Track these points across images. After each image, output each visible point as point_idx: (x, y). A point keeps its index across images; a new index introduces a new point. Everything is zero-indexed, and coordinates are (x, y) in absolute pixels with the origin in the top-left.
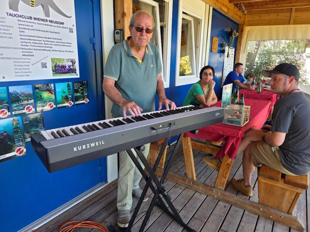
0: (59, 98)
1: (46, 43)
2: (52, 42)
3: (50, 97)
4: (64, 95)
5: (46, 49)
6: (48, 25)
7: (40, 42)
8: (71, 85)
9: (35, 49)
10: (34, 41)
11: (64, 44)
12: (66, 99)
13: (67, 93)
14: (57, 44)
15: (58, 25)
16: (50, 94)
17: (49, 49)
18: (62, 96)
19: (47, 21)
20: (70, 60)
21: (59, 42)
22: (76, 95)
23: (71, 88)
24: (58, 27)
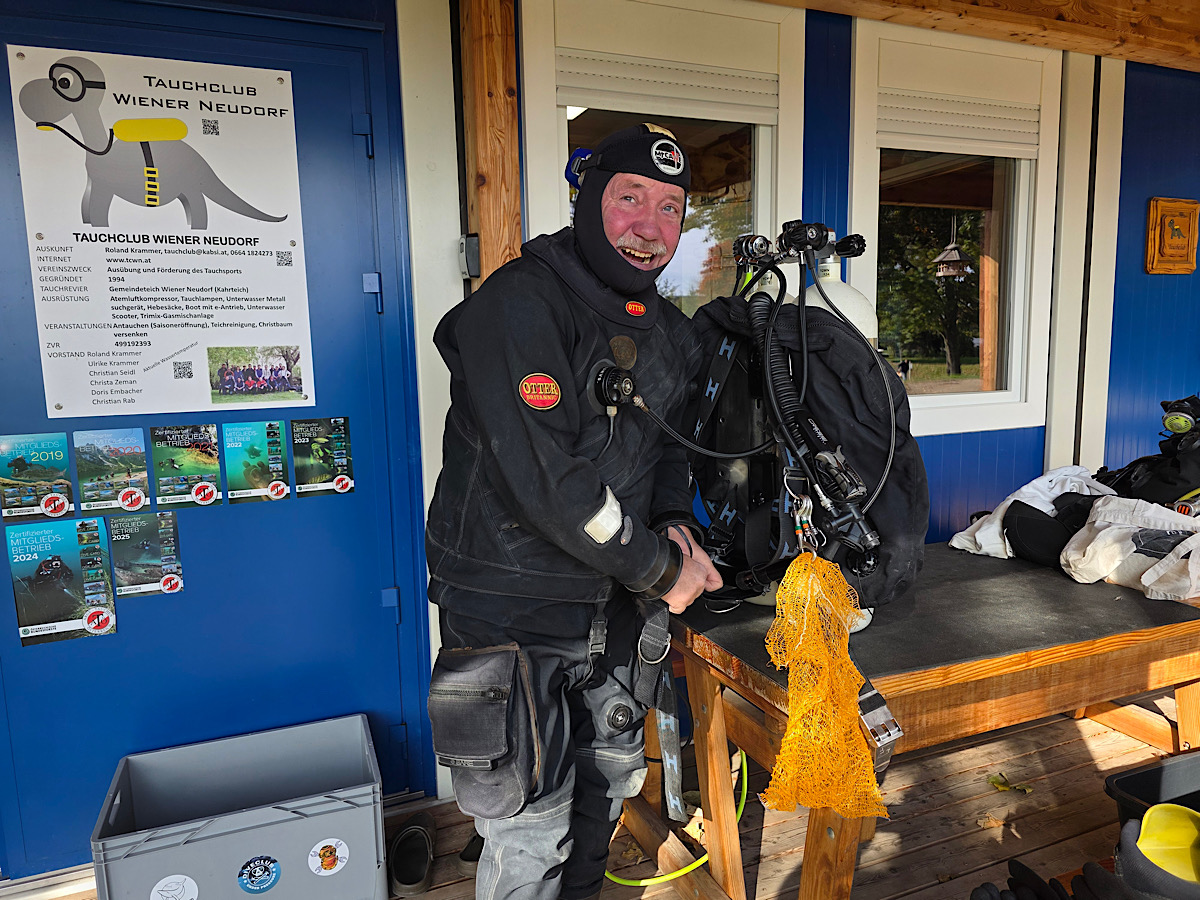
0: (236, 468)
1: (190, 304)
2: (213, 300)
3: (202, 466)
4: (254, 462)
5: (191, 321)
6: (199, 252)
7: (172, 304)
8: (282, 432)
9: (154, 325)
10: (153, 304)
11: (254, 304)
12: (263, 474)
13: (264, 457)
14: (232, 303)
15: (236, 247)
16: (203, 458)
17: (202, 321)
18: (247, 465)
19: (196, 240)
20: (276, 352)
21: (239, 299)
22: (298, 461)
23: (282, 438)
24: (234, 253)
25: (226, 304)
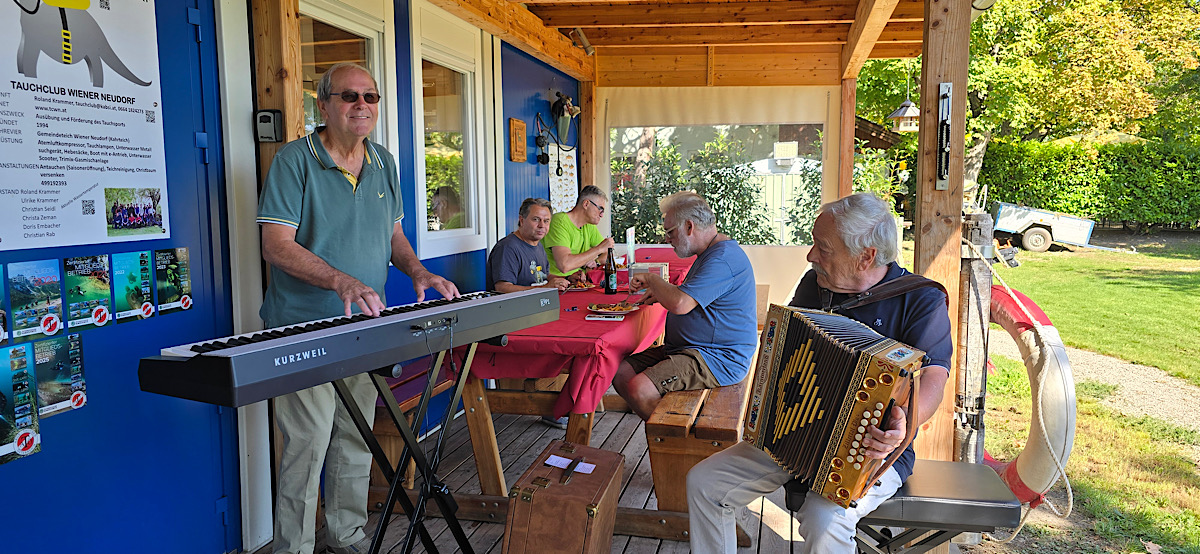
0: (121, 295)
1: (95, 150)
2: (108, 147)
3: (99, 292)
4: (132, 287)
5: (94, 165)
6: (98, 106)
7: (81, 149)
8: (149, 260)
9: (70, 168)
10: (67, 148)
11: (133, 152)
12: (138, 295)
13: (139, 282)
14: (121, 151)
15: (121, 105)
16: (99, 284)
17: (100, 165)
18: (128, 289)
19: (96, 95)
20: (147, 193)
21: (124, 149)
22: (160, 285)
23: (149, 266)
24: (120, 109)
25: (116, 151)
